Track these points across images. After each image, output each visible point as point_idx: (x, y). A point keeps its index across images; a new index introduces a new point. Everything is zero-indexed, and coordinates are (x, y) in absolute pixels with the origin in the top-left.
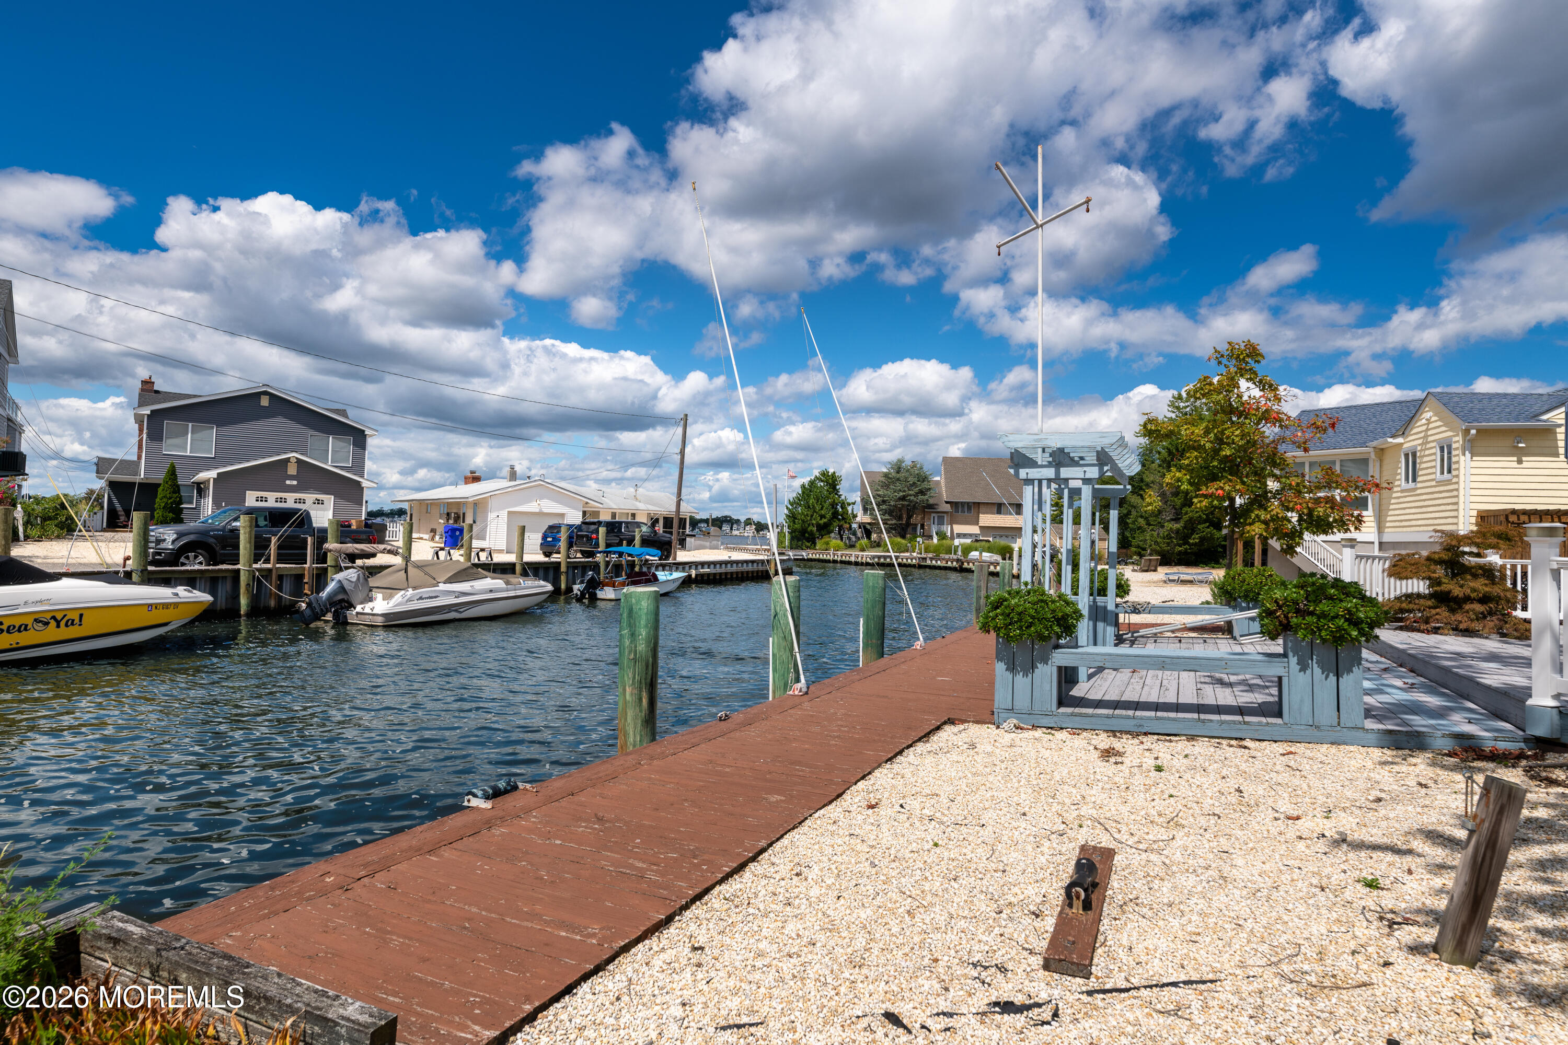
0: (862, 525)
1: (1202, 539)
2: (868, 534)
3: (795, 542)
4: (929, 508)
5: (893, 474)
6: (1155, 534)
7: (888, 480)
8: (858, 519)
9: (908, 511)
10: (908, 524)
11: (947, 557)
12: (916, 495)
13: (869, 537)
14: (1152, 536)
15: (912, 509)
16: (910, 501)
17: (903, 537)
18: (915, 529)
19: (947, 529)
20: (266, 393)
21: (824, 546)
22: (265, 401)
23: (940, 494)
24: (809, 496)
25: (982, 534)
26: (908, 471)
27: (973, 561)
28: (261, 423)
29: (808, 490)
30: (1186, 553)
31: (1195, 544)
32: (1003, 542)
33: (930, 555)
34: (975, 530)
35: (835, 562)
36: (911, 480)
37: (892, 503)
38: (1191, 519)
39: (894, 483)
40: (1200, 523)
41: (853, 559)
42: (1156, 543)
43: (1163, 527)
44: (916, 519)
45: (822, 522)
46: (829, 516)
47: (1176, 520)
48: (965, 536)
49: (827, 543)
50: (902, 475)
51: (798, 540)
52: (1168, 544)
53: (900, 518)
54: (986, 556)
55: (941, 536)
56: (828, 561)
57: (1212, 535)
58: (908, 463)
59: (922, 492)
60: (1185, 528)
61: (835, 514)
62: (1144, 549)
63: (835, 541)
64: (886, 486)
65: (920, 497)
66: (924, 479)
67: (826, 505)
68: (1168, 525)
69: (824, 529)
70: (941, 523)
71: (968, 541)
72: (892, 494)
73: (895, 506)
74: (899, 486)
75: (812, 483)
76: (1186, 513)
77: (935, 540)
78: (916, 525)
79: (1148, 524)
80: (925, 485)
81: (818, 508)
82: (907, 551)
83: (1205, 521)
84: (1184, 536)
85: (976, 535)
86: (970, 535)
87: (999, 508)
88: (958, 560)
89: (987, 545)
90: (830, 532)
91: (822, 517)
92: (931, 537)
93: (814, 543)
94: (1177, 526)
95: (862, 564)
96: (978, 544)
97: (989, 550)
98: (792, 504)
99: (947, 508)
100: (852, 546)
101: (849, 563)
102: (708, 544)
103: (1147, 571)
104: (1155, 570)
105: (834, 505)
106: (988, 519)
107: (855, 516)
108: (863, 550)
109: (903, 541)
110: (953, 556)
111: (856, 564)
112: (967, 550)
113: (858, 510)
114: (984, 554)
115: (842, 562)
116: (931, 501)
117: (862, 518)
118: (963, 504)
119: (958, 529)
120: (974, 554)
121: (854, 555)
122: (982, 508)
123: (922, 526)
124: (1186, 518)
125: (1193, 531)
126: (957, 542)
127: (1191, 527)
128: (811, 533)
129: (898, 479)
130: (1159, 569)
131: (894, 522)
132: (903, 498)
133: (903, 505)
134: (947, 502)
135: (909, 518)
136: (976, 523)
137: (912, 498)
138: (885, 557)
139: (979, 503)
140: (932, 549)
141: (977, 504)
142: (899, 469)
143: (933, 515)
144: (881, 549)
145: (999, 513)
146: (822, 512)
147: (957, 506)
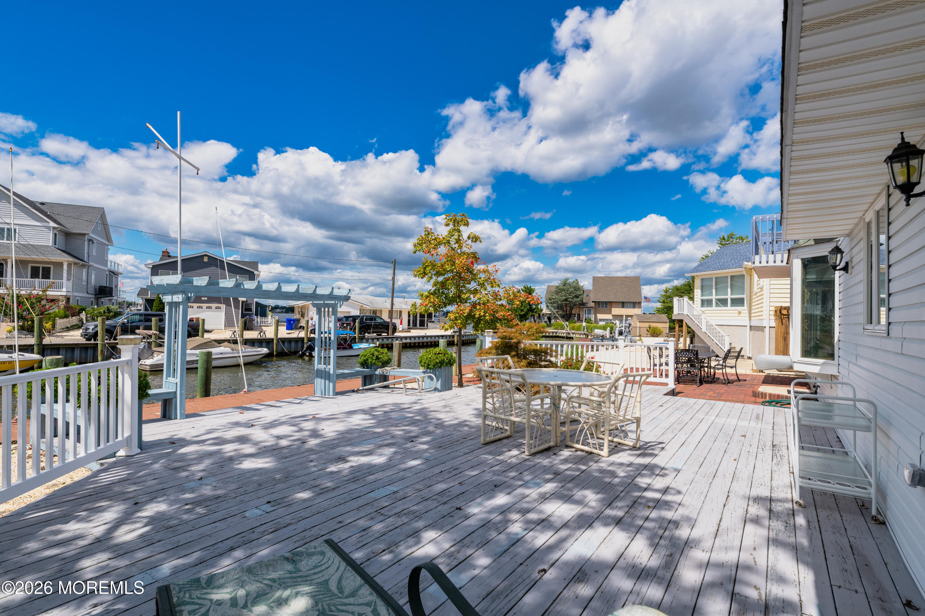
4: (583, 304)
5: (562, 287)
7: (559, 290)
8: (544, 312)
9: (570, 307)
10: (570, 314)
15: (572, 306)
16: (570, 302)
17: (568, 321)
18: (574, 317)
19: (592, 317)
20: (206, 255)
22: (206, 259)
23: (589, 298)
25: (614, 319)
26: (570, 285)
28: (204, 270)
34: (609, 317)
36: (571, 290)
37: (559, 303)
39: (561, 292)
44: (574, 311)
45: (522, 313)
46: (525, 310)
48: (604, 320)
50: (566, 287)
53: (565, 311)
55: (589, 320)
58: (570, 281)
59: (577, 297)
64: (557, 293)
65: (575, 299)
66: (578, 289)
69: (524, 318)
70: (589, 313)
71: (606, 323)
72: (560, 298)
73: (562, 304)
74: (564, 293)
78: (575, 314)
80: (578, 293)
85: (610, 320)
86: (607, 320)
87: (623, 304)
90: (526, 320)
91: (522, 310)
92: (582, 321)
99: (593, 305)
106: (616, 311)
107: (542, 310)
113: (543, 306)
116: (583, 301)
117: (546, 311)
118: (603, 302)
119: (600, 316)
122: (613, 305)
123: (578, 316)
129: (564, 290)
131: (562, 313)
132: (566, 300)
133: (566, 304)
134: (593, 302)
135: (571, 310)
136: (610, 313)
137: (570, 300)
138: (553, 333)
139: (612, 302)
140: (576, 328)
141: (611, 303)
142: (565, 284)
143: (585, 309)
144: (552, 328)
145: (623, 307)
146: (522, 308)
147: (597, 303)
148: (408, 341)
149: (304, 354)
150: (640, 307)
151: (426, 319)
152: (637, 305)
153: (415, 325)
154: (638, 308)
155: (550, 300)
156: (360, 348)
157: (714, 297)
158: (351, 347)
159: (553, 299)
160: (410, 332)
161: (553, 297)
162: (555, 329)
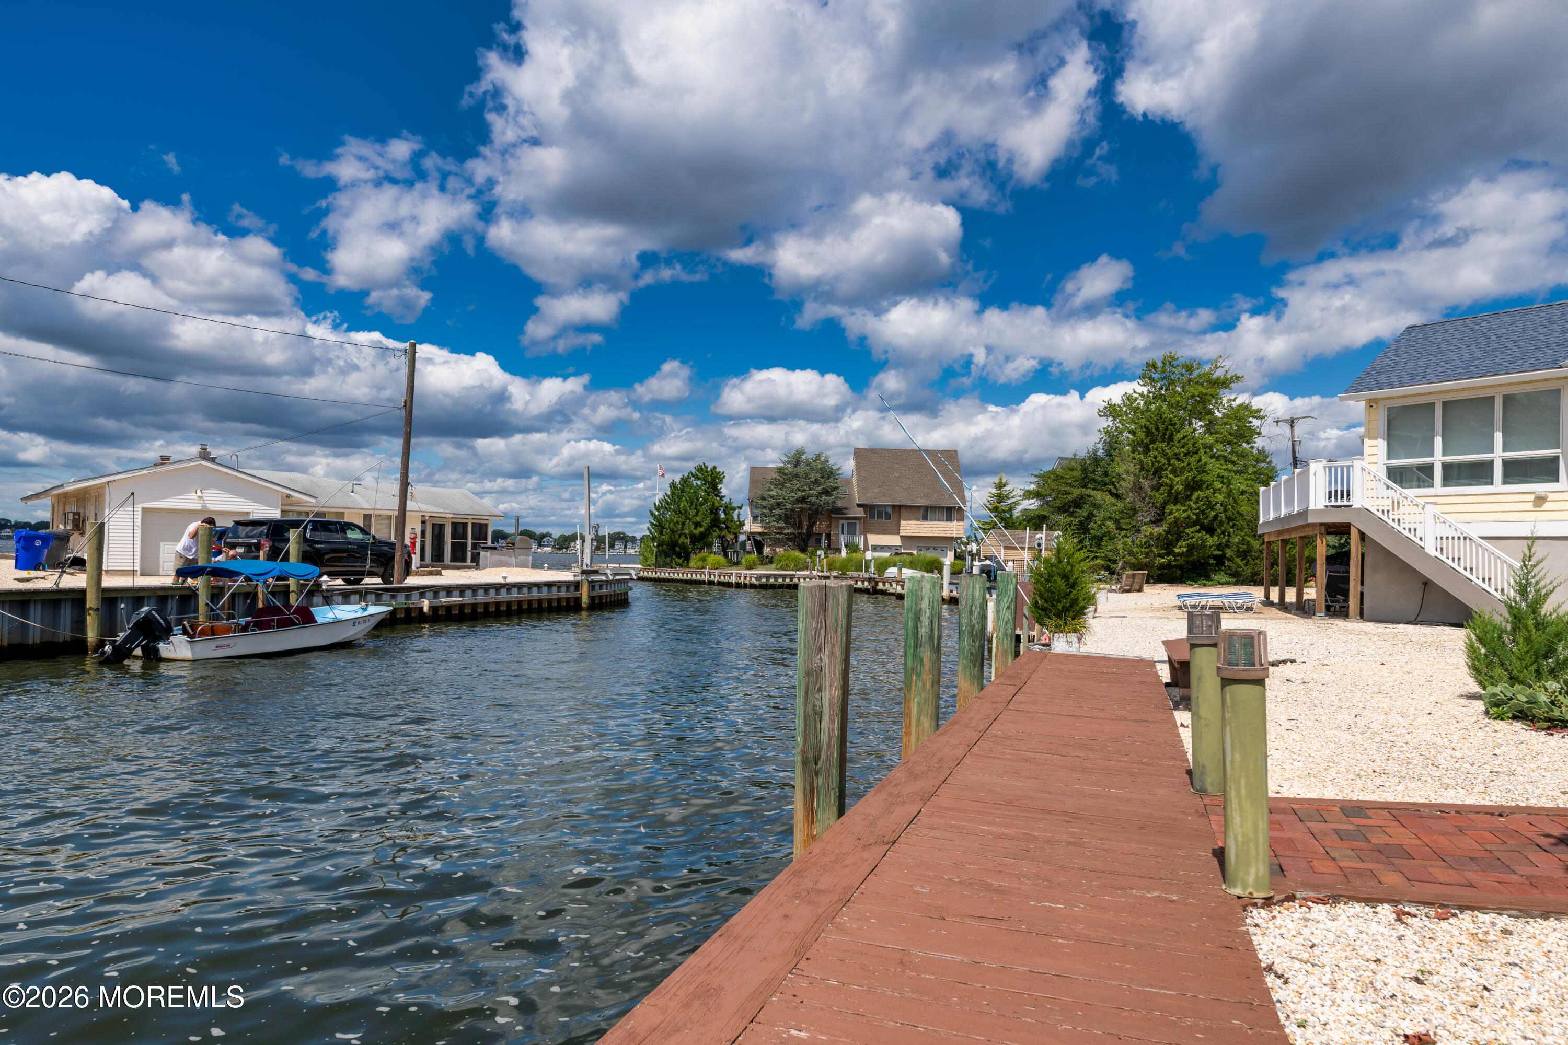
0: (750, 536)
1: (1191, 548)
2: (759, 546)
3: (661, 560)
4: (836, 513)
5: (790, 469)
6: (1129, 540)
7: (784, 477)
8: (746, 528)
9: (810, 517)
10: (810, 534)
11: (855, 575)
12: (819, 496)
13: (760, 551)
14: (1125, 544)
15: (814, 514)
16: (813, 504)
17: (803, 550)
18: (819, 541)
19: (859, 540)
21: (700, 564)
23: (851, 495)
24: (680, 498)
25: (904, 545)
26: (809, 464)
27: (890, 581)
29: (679, 491)
30: (1169, 566)
31: (1181, 555)
32: (930, 555)
33: (835, 573)
34: (894, 540)
35: (711, 583)
36: (813, 476)
37: (788, 506)
38: (1176, 521)
39: (790, 481)
40: (1188, 526)
41: (733, 580)
42: (1131, 553)
43: (1138, 531)
44: (820, 527)
45: (697, 531)
46: (706, 523)
47: (1157, 522)
48: (882, 548)
49: (704, 560)
50: (801, 469)
51: (667, 556)
52: (1147, 554)
53: (800, 526)
54: (907, 573)
55: (852, 548)
56: (703, 582)
57: (1204, 541)
58: (809, 455)
59: (827, 492)
60: (1168, 532)
61: (715, 523)
62: (1115, 562)
63: (715, 558)
64: (780, 485)
65: (824, 497)
66: (829, 473)
67: (703, 509)
68: (1147, 530)
69: (701, 541)
70: (852, 532)
71: (886, 555)
72: (789, 494)
73: (792, 510)
74: (797, 484)
75: (684, 481)
76: (1171, 513)
77: (844, 554)
78: (820, 535)
79: (1120, 529)
80: (831, 483)
81: (692, 513)
82: (806, 568)
83: (1195, 523)
84: (1167, 545)
85: (896, 547)
86: (889, 548)
87: (926, 513)
88: (870, 580)
89: (909, 558)
90: (708, 545)
91: (698, 525)
92: (839, 550)
93: (687, 559)
94: (1159, 530)
95: (745, 586)
96: (897, 558)
97: (912, 565)
98: (658, 509)
99: (860, 512)
100: (737, 563)
101: (729, 585)
102: (511, 560)
103: (1129, 591)
104: (1140, 590)
105: (714, 511)
106: (911, 527)
107: (742, 524)
108: (750, 568)
109: (802, 556)
110: (864, 574)
111: (738, 586)
112: (882, 566)
113: (746, 515)
114: (904, 571)
115: (720, 583)
116: (839, 504)
117: (750, 526)
118: (879, 507)
119: (874, 539)
120: (892, 571)
121: (734, 575)
122: (904, 513)
123: (828, 536)
124: (1170, 519)
125: (1179, 537)
126: (869, 555)
127: (1176, 532)
128: (683, 547)
129: (796, 476)
130: (1146, 588)
131: (791, 530)
132: (802, 500)
133: (802, 509)
134: (859, 506)
135: (811, 526)
136: (897, 532)
137: (814, 499)
138: (776, 577)
139: (900, 507)
140: (838, 565)
141: (898, 509)
142: (797, 462)
143: (841, 522)
144: (773, 566)
145: (925, 518)
146: (698, 519)
147: (872, 511)
148: (456, 599)
149: (121, 654)
150: (961, 518)
151: (470, 541)
152: (954, 514)
153: (438, 556)
154: (958, 521)
155: (764, 499)
156: (339, 622)
157: (1438, 459)
158: (307, 618)
159: (772, 497)
160: (439, 574)
161: (772, 493)
162: (782, 569)
